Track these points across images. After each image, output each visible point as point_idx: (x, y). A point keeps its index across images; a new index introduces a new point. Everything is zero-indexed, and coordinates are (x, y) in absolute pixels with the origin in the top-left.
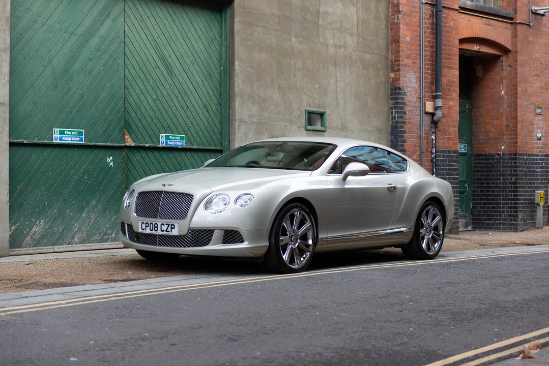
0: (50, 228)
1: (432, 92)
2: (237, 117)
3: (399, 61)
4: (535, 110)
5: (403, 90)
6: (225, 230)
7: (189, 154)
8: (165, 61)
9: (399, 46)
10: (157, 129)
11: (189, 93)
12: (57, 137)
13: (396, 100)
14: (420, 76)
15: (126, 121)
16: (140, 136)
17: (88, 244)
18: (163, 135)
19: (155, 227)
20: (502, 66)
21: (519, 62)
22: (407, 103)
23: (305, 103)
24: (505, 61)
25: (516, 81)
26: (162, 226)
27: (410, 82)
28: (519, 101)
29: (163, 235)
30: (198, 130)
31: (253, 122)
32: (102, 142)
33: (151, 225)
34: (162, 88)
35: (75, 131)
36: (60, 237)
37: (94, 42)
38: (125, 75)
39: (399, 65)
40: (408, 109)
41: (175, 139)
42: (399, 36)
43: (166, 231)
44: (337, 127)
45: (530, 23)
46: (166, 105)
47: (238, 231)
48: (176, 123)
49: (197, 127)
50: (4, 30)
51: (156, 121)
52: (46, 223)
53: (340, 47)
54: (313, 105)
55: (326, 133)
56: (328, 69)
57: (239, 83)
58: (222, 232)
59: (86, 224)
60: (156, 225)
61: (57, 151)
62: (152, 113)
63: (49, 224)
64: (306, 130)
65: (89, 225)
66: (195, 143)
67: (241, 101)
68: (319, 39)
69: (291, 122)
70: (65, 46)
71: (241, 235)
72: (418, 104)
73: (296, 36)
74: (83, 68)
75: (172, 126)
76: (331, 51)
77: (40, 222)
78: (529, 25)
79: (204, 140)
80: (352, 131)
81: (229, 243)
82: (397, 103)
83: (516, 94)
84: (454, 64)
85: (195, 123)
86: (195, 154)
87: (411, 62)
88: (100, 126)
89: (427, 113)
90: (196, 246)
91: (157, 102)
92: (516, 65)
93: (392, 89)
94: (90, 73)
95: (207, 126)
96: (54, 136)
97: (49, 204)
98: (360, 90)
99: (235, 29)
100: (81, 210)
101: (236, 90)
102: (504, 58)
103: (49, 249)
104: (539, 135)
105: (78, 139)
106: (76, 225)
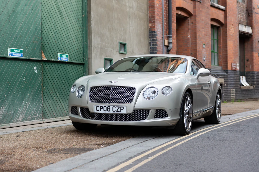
0: (7, 112)
1: (167, 35)
2: (93, 45)
3: (154, 17)
4: (203, 46)
5: (156, 33)
6: (156, 109)
7: (70, 65)
8: (59, 9)
9: (154, 9)
10: (56, 51)
11: (70, 29)
12: (10, 53)
13: (153, 38)
14: (162, 26)
15: (42, 44)
16: (49, 55)
17: (26, 122)
18: (59, 54)
19: (108, 109)
20: (189, 23)
21: (197, 21)
22: (158, 40)
23: (118, 38)
24: (190, 20)
25: (196, 31)
26: (114, 108)
27: (159, 29)
28: (197, 41)
29: (114, 114)
30: (74, 52)
31: (99, 48)
32: (32, 58)
33: (105, 108)
34: (58, 25)
35: (19, 50)
36: (12, 117)
38: (41, 16)
39: (154, 19)
40: (158, 43)
41: (64, 57)
42: (154, 4)
43: (117, 111)
44: (131, 52)
45: (200, 1)
46: (60, 36)
47: (164, 110)
48: (65, 47)
49: (73, 50)
51: (56, 45)
52: (5, 109)
53: (131, 8)
54: (121, 39)
55: (126, 56)
56: (127, 19)
58: (155, 111)
59: (25, 109)
60: (109, 108)
62: (54, 41)
63: (7, 109)
64: (119, 53)
65: (26, 109)
66: (72, 60)
67: (94, 35)
68: (123, 2)
71: (166, 113)
72: (162, 41)
74: (22, 10)
75: (62, 48)
76: (128, 9)
77: (2, 108)
78: (200, 2)
79: (76, 58)
81: (159, 118)
82: (153, 40)
83: (196, 37)
84: (174, 20)
85: (72, 48)
86: (72, 66)
87: (159, 18)
88: (31, 47)
89: (165, 46)
90: (138, 120)
91: (56, 34)
92: (196, 22)
93: (150, 32)
94: (25, 14)
95: (78, 49)
97: (7, 96)
98: (138, 32)
100: (22, 100)
101: (92, 28)
102: (189, 19)
103: (7, 125)
104: (204, 59)
105: (20, 55)
106: (20, 109)
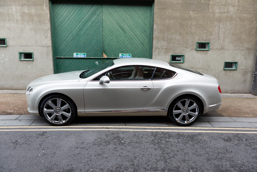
8: (121, 28)
10: (118, 52)
11: (134, 39)
12: (75, 55)
15: (104, 50)
16: (110, 55)
18: (120, 54)
23: (196, 39)
31: (163, 48)
34: (120, 37)
35: (82, 54)
37: (89, 24)
38: (103, 34)
41: (126, 55)
44: (218, 48)
46: (122, 43)
48: (127, 50)
49: (137, 51)
50: (48, 23)
51: (117, 49)
53: (224, 13)
54: (202, 40)
55: (209, 52)
56: (214, 24)
57: (156, 34)
61: (76, 60)
62: (115, 47)
64: (196, 50)
67: (157, 41)
68: (209, 10)
69: (187, 47)
70: (77, 26)
73: (193, 11)
74: (85, 33)
75: (125, 51)
76: (217, 15)
80: (228, 50)
85: (136, 49)
88: (93, 52)
91: (118, 42)
95: (143, 50)
96: (74, 55)
98: (236, 31)
99: (155, 12)
105: (84, 56)
